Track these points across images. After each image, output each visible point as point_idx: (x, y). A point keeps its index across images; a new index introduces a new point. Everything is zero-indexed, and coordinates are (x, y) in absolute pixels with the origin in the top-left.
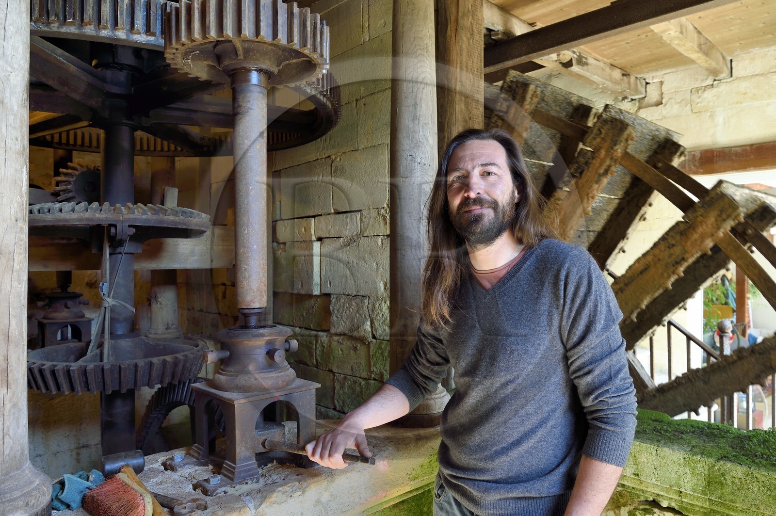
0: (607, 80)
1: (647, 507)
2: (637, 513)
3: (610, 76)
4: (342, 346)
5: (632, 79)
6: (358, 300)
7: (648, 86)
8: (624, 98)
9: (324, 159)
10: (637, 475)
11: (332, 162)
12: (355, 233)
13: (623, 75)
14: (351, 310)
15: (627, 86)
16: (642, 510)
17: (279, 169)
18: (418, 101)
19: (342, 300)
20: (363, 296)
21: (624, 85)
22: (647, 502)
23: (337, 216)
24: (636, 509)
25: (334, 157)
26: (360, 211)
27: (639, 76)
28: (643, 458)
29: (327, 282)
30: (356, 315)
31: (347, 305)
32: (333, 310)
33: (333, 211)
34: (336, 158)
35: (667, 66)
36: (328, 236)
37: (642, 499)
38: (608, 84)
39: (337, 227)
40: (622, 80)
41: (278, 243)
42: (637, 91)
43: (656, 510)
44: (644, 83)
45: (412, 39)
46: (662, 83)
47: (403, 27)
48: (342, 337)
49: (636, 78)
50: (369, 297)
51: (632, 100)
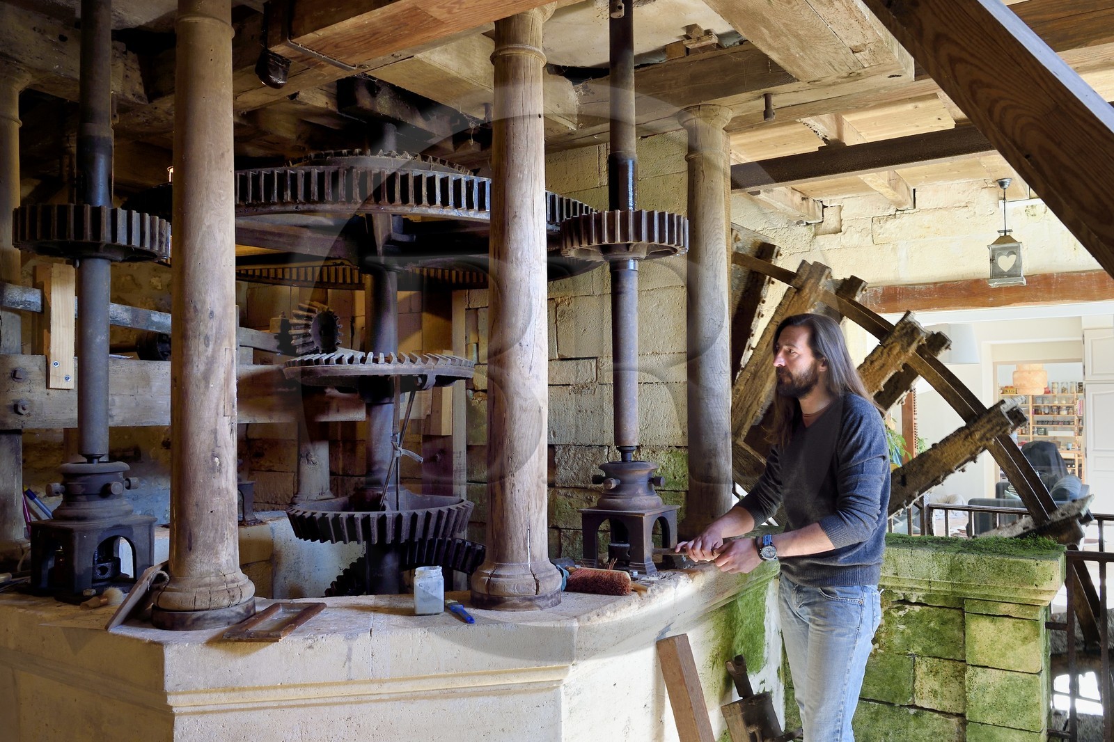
0: (789, 206)
1: (899, 605)
3: (792, 201)
4: (571, 499)
5: (811, 201)
6: (594, 450)
7: (825, 209)
8: (801, 222)
11: (557, 306)
12: (589, 381)
13: (803, 199)
14: (585, 461)
15: (806, 211)
16: (896, 608)
17: (475, 307)
19: (572, 451)
20: (602, 446)
21: (804, 211)
22: (899, 601)
23: (564, 362)
24: (890, 609)
25: (559, 301)
26: (596, 358)
27: (816, 199)
30: (591, 465)
31: (580, 456)
32: (559, 462)
33: (557, 357)
34: (562, 302)
35: (849, 192)
37: (895, 599)
38: (790, 210)
39: (564, 375)
40: (802, 204)
41: (475, 391)
42: (815, 217)
43: (907, 606)
44: (821, 206)
46: (840, 208)
48: (571, 490)
49: (814, 201)
50: (609, 447)
51: (807, 224)
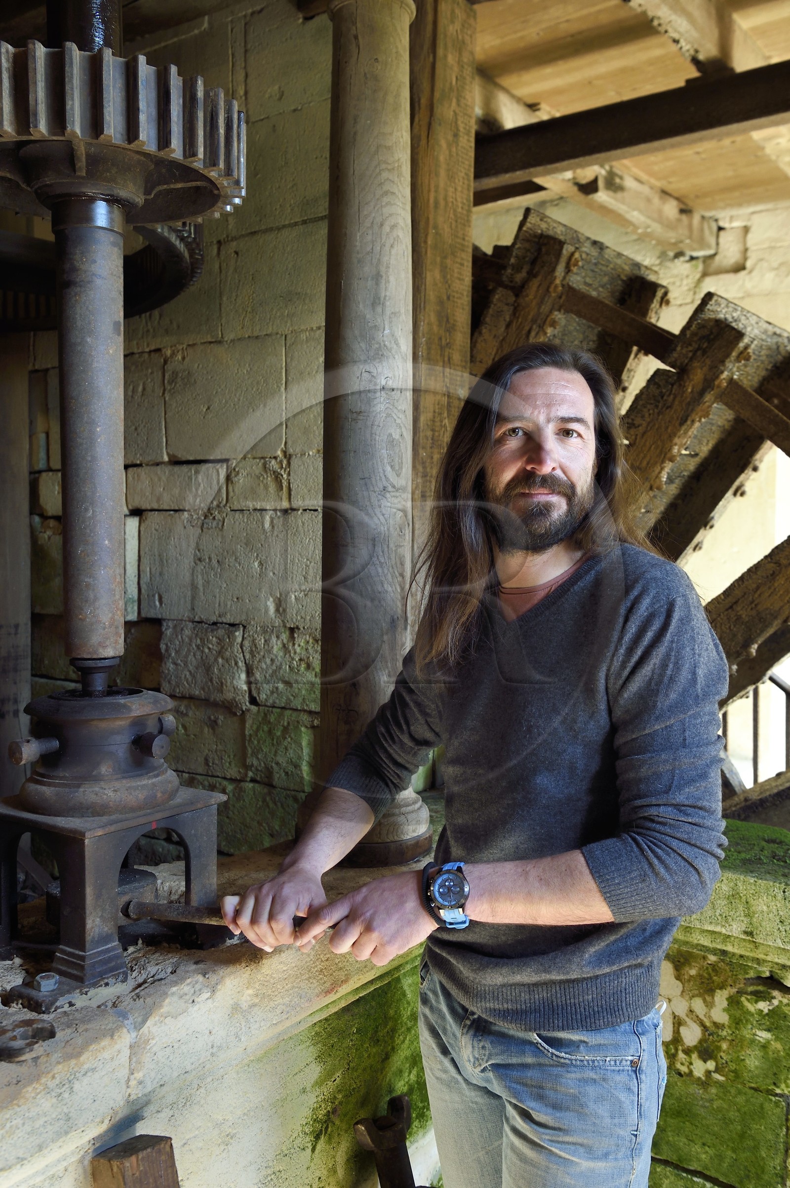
0: (654, 220)
1: (760, 988)
2: (743, 999)
3: (660, 212)
4: (186, 719)
5: (696, 219)
6: (221, 632)
7: (722, 233)
8: (679, 255)
9: (146, 355)
10: (751, 934)
11: (166, 362)
12: (215, 503)
13: (682, 211)
14: (207, 650)
15: (686, 232)
16: (752, 993)
17: (44, 367)
18: (383, 270)
19: (187, 632)
20: (232, 625)
21: (683, 231)
22: (760, 979)
23: (177, 469)
24: (740, 993)
25: (169, 353)
26: (226, 461)
27: (708, 214)
28: (761, 905)
29: (154, 596)
30: (216, 660)
31: (199, 641)
32: (167, 650)
33: (166, 458)
34: (173, 354)
35: (759, 200)
36: (156, 506)
37: (752, 974)
38: (656, 228)
39: (176, 491)
40: (679, 220)
41: (44, 517)
42: (703, 244)
43: (776, 993)
44: (715, 228)
45: (373, 149)
46: (746, 230)
47: (355, 122)
48: (185, 702)
49: (703, 217)
50: (244, 627)
51: (692, 258)
